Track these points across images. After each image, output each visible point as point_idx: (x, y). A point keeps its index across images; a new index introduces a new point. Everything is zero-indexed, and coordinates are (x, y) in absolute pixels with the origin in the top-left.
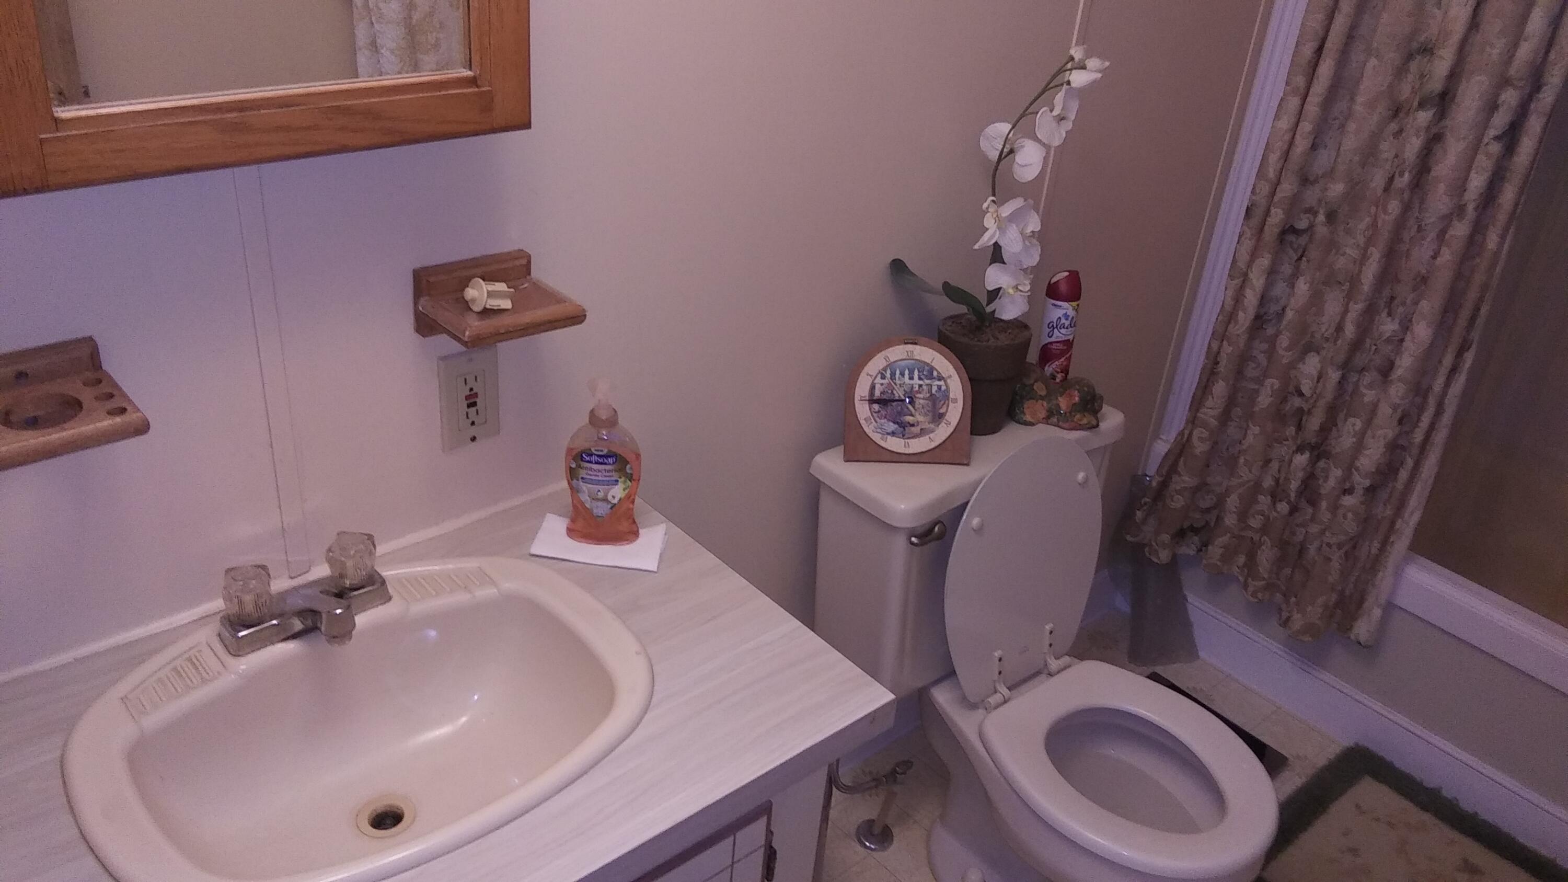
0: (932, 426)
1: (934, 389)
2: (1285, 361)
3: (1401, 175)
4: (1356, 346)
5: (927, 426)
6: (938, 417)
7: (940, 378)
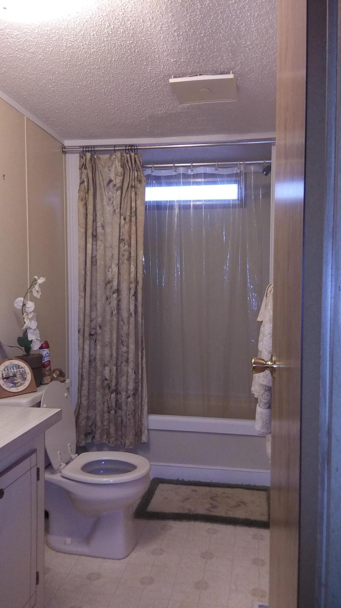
0: (24, 382)
1: (21, 371)
2: (100, 370)
3: (114, 311)
4: (117, 359)
5: (22, 382)
6: (25, 379)
7: (22, 368)
